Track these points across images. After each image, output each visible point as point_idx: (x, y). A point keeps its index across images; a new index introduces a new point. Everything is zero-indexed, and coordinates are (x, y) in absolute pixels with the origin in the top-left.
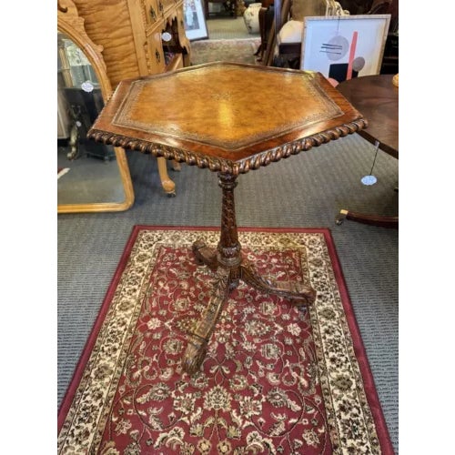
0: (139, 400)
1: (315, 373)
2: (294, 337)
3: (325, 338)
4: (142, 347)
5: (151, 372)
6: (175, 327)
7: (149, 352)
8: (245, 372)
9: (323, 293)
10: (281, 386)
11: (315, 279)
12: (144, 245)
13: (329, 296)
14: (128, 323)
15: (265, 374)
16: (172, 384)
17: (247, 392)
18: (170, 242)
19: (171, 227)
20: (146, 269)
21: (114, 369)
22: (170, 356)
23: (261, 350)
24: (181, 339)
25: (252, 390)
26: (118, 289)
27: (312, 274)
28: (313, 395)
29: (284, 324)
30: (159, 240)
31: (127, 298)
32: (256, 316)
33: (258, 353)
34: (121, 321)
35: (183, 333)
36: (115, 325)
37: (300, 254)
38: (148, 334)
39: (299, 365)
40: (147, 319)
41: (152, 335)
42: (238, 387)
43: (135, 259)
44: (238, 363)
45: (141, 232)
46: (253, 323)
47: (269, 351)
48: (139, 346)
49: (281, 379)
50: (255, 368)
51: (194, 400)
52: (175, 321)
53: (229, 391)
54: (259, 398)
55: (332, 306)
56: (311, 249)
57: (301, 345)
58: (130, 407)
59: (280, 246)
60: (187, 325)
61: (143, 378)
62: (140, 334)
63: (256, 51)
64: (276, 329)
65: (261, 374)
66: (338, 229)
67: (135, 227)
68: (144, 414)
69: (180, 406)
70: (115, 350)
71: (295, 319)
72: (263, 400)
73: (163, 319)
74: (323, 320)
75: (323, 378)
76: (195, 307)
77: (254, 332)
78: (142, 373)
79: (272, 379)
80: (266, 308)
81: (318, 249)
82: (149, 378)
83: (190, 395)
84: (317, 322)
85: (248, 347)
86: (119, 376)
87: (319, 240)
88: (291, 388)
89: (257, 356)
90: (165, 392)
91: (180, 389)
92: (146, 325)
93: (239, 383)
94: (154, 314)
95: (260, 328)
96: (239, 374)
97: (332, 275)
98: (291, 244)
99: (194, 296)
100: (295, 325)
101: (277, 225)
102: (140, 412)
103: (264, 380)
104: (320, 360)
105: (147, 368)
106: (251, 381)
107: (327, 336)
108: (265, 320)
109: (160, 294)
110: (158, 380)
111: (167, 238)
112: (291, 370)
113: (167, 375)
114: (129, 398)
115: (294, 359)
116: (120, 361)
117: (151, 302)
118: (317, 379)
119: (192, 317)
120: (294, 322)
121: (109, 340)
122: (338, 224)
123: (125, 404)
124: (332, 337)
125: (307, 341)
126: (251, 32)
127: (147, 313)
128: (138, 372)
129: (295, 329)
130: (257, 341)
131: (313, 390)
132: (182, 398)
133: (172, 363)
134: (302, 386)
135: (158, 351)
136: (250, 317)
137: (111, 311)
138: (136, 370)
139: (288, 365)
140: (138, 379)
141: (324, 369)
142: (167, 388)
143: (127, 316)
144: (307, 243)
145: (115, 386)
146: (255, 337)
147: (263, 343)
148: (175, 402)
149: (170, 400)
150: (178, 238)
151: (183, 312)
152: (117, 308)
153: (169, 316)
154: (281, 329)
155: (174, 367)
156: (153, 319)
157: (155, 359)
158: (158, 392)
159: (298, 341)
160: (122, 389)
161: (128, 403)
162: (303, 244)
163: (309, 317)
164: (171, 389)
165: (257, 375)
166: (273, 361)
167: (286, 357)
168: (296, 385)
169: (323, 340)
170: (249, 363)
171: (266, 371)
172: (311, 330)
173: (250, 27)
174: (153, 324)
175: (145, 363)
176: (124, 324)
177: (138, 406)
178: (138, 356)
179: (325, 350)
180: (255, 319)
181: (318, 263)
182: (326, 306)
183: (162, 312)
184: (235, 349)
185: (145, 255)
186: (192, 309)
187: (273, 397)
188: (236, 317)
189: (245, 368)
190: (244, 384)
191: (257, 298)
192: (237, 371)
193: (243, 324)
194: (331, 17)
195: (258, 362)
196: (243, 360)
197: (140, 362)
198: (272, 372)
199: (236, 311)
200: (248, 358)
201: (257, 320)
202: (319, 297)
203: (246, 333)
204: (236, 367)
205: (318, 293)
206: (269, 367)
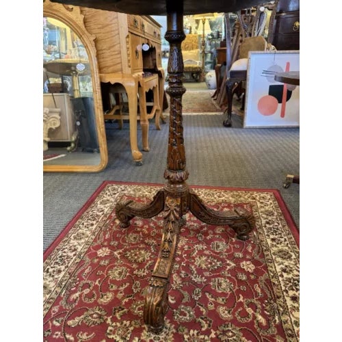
0: (70, 323)
1: (274, 311)
2: (248, 274)
3: (282, 276)
4: (87, 271)
5: (90, 296)
6: (123, 256)
7: (93, 276)
8: (192, 303)
9: (276, 237)
10: (234, 321)
11: (268, 225)
12: (109, 193)
13: (283, 240)
14: (79, 250)
15: (215, 307)
16: (110, 309)
17: (193, 325)
18: (132, 192)
19: (134, 183)
20: (106, 210)
21: (53, 289)
22: (114, 282)
23: (211, 284)
24: (128, 267)
25: (200, 323)
26: (77, 223)
27: (264, 221)
28: (274, 336)
29: (238, 261)
30: (123, 191)
31: (84, 230)
32: (207, 252)
33: (208, 285)
34: (73, 248)
35: (130, 262)
36: (66, 250)
37: (251, 206)
38: (96, 261)
39: (254, 301)
40: (98, 247)
41: (99, 262)
42: (183, 318)
43: (99, 203)
44: (186, 294)
45: (109, 185)
46: (204, 258)
47: (220, 284)
48: (83, 271)
49: (233, 314)
50: (204, 301)
51: (132, 328)
52: (125, 251)
53: (172, 322)
54: (208, 333)
55: (287, 248)
56: (262, 203)
57: (255, 281)
58: (58, 329)
59: (232, 200)
60: (136, 255)
61: (81, 300)
62: (88, 260)
64: (228, 265)
65: (211, 307)
66: (286, 191)
67: (104, 182)
68: (72, 339)
69: (114, 333)
70: (59, 271)
71: (248, 257)
72: (213, 335)
73: (113, 248)
74: (279, 259)
75: (284, 318)
76: (146, 241)
77: (204, 266)
78: (80, 296)
79: (224, 313)
80: (218, 247)
81: (269, 203)
82: (87, 301)
83: (128, 323)
84: (272, 261)
85: (198, 280)
86: (55, 297)
87: (269, 197)
88: (246, 324)
89: (206, 288)
90: (100, 317)
91: (117, 315)
92: (96, 254)
93: (185, 315)
94: (106, 244)
95: (211, 263)
96: (186, 304)
97: (284, 223)
98: (242, 199)
99: (147, 232)
100: (248, 262)
101: (228, 186)
102: (67, 336)
103: (214, 314)
104: (279, 297)
105: (87, 291)
106: (199, 313)
107: (285, 275)
108: (216, 256)
109: (114, 229)
110: (96, 303)
111: (129, 190)
112: (245, 306)
113: (107, 298)
114: (60, 319)
115: (249, 294)
116: (61, 282)
117: (104, 234)
118: (277, 318)
119: (142, 249)
120: (247, 260)
121: (57, 263)
122: (285, 188)
123: (54, 326)
124: (290, 276)
125: (262, 278)
127: (99, 242)
128: (77, 294)
129: (248, 266)
130: (207, 274)
131: (273, 330)
132: (118, 324)
133: (115, 287)
134: (260, 325)
135: (101, 276)
136: (201, 253)
137: (66, 239)
138: (75, 292)
139: (241, 299)
140: (75, 301)
141: (286, 308)
142: (103, 313)
143: (79, 244)
144: (258, 198)
145: (49, 306)
146: (205, 270)
147: (214, 277)
148: (110, 328)
149: (104, 326)
150: (140, 190)
151: (133, 245)
152: (72, 237)
153: (119, 247)
154: (233, 265)
155: (116, 292)
156: (104, 249)
157: (97, 283)
158: (93, 316)
159: (252, 277)
160: (56, 309)
161: (58, 324)
162: (254, 199)
163: (263, 256)
164: (108, 315)
165: (206, 307)
166: (224, 294)
167: (239, 291)
168: (252, 323)
169: (280, 279)
170: (197, 295)
171: (217, 305)
172: (266, 267)
173: (209, 85)
174: (101, 253)
175: (87, 286)
176: (75, 250)
177: (67, 329)
178: (81, 279)
179: (283, 288)
180: (205, 255)
181: (270, 214)
182: (280, 248)
183: (113, 243)
184: (183, 280)
185: (108, 200)
186: (143, 242)
187: (224, 333)
188: (186, 252)
189: (193, 300)
190: (190, 316)
191: (208, 238)
192: (184, 301)
193: (193, 258)
194: (268, 52)
195: (207, 294)
196: (191, 291)
197: (81, 285)
198: (223, 305)
199: (186, 246)
200: (197, 289)
201: (208, 256)
202: (273, 240)
203: (196, 266)
204: (183, 297)
205: (272, 237)
206: (220, 300)
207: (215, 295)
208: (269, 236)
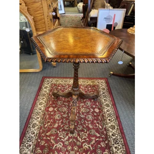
0: (47, 134)
1: (104, 124)
2: (97, 113)
3: (107, 113)
4: (47, 117)
5: (51, 125)
6: (58, 110)
7: (50, 118)
8: (81, 124)
9: (105, 99)
10: (93, 128)
11: (103, 94)
12: (46, 83)
13: (107, 100)
14: (42, 109)
16: (58, 128)
17: (82, 131)
18: (55, 82)
19: (55, 77)
20: (47, 91)
21: (38, 124)
22: (57, 120)
23: (86, 117)
24: (60, 114)
25: (84, 130)
26: (38, 98)
27: (102, 93)
28: (103, 131)
29: (94, 109)
30: (52, 81)
31: (41, 101)
32: (84, 106)
34: (40, 109)
35: (61, 112)
36: (38, 110)
37: (98, 86)
38: (49, 113)
39: (99, 122)
40: (49, 108)
41: (50, 113)
43: (44, 88)
44: (79, 121)
45: (45, 79)
46: (84, 109)
47: (89, 117)
48: (46, 117)
49: (93, 126)
50: (85, 123)
51: (65, 134)
52: (58, 108)
53: (76, 130)
54: (86, 132)
55: (108, 103)
56: (101, 85)
57: (99, 115)
58: (44, 136)
59: (92, 84)
60: (62, 109)
61: (48, 127)
62: (46, 113)
63: (81, 19)
64: (91, 110)
65: (87, 125)
67: (43, 77)
68: (49, 139)
69: (61, 136)
70: (38, 118)
71: (97, 107)
72: (88, 133)
73: (54, 108)
74: (106, 107)
75: (107, 126)
76: (64, 104)
77: (84, 111)
78: (48, 125)
79: (90, 126)
80: (88, 104)
81: (104, 85)
82: (50, 127)
83: (64, 132)
84: (104, 108)
85: (82, 116)
86: (40, 126)
87: (104, 82)
88: (96, 129)
89: (85, 119)
90: (55, 131)
91: (60, 130)
92: (48, 110)
93: (80, 128)
94: (51, 106)
95: (86, 110)
96: (80, 125)
97: (108, 93)
98: (95, 83)
99: (64, 100)
100: (97, 109)
101: (90, 77)
102: (48, 138)
103: (88, 127)
104: (105, 120)
105: (49, 124)
106: (83, 127)
108: (87, 107)
109: (52, 100)
110: (53, 127)
111: (54, 81)
112: (96, 123)
113: (56, 125)
114: (44, 133)
115: (97, 120)
116: (40, 121)
117: (50, 102)
118: (104, 126)
119: (64, 107)
120: (96, 108)
121: (36, 115)
122: (110, 77)
123: (42, 136)
124: (109, 113)
125: (101, 114)
126: (79, 12)
127: (48, 106)
128: (46, 125)
129: (97, 110)
130: (85, 114)
131: (104, 130)
132: (61, 133)
133: (58, 122)
134: (100, 129)
135: (53, 118)
136: (83, 107)
137: (36, 105)
139: (95, 122)
140: (46, 127)
141: (107, 123)
142: (56, 130)
143: (42, 107)
144: (100, 83)
145: (39, 130)
146: (84, 113)
147: (87, 115)
148: (59, 134)
149: (57, 134)
150: (58, 81)
151: (60, 105)
152: (38, 104)
153: (56, 107)
154: (92, 110)
155: (58, 123)
156: (51, 108)
157: (52, 121)
158: (53, 131)
159: (98, 114)
160: (41, 131)
161: (44, 135)
163: (101, 106)
164: (58, 130)
165: (85, 125)
166: (90, 121)
167: (94, 119)
168: (98, 128)
169: (106, 114)
170: (83, 121)
171: (88, 124)
172: (102, 110)
173: (79, 11)
174: (51, 109)
175: (48, 122)
176: (41, 109)
177: (47, 136)
178: (46, 120)
179: (107, 117)
180: (84, 107)
181: (104, 89)
182: (107, 103)
183: (54, 105)
184: (78, 117)
185: (47, 87)
186: (63, 104)
187: (91, 132)
188: (78, 107)
189: (81, 123)
191: (85, 100)
192: (79, 124)
193: (80, 109)
194: (107, 9)
195: (85, 121)
196: (81, 120)
198: (90, 124)
201: (85, 108)
202: (105, 100)
203: (81, 112)
204: (79, 123)
205: (104, 99)
207: (88, 121)
208: (103, 98)
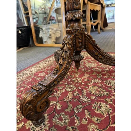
4: (28, 81)
8: (71, 114)
14: (33, 72)
15: (88, 123)
23: (93, 105)
26: (41, 62)
32: (100, 85)
33: (90, 105)
40: (41, 72)
41: (36, 78)
44: (71, 106)
46: (96, 88)
47: (100, 107)
50: (81, 115)
62: (33, 76)
65: (84, 122)
73: (47, 73)
77: (93, 92)
82: (18, 94)
85: (84, 99)
89: (88, 107)
92: (38, 74)
93: (61, 120)
94: (45, 71)
95: (99, 92)
96: (66, 113)
105: (21, 89)
109: (54, 66)
121: (21, 75)
127: (43, 70)
130: (93, 97)
136: (95, 84)
137: (32, 67)
143: (35, 70)
146: (93, 95)
147: (98, 101)
156: (43, 73)
157: (28, 87)
165: (80, 120)
166: (100, 116)
170: (78, 109)
171: (90, 121)
176: (31, 72)
178: (24, 83)
180: (98, 86)
183: (49, 71)
184: (74, 97)
188: (85, 82)
189: (73, 111)
190: (64, 123)
192: (66, 111)
193: (88, 86)
195: (86, 111)
196: (75, 105)
197: (21, 86)
198: (95, 124)
199: (87, 79)
200: (80, 106)
201: (100, 87)
203: (87, 91)
204: (67, 107)
206: (95, 119)
207: (93, 114)
